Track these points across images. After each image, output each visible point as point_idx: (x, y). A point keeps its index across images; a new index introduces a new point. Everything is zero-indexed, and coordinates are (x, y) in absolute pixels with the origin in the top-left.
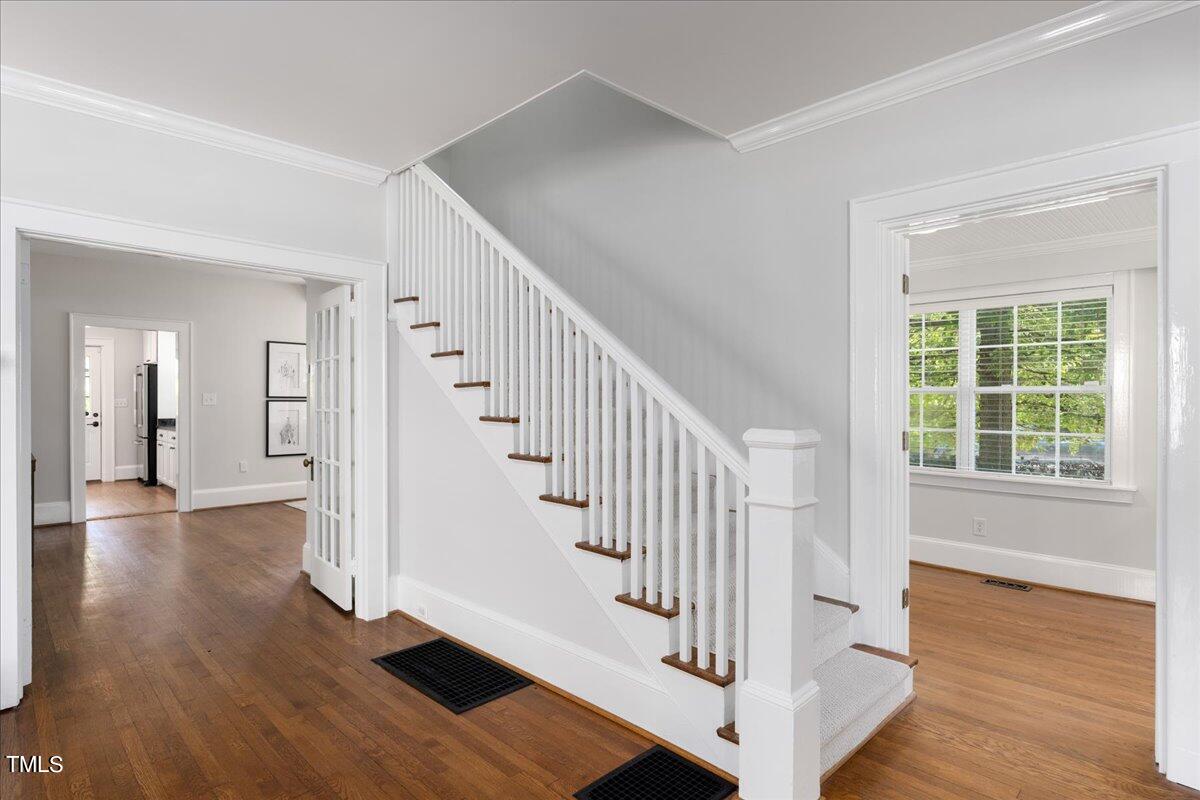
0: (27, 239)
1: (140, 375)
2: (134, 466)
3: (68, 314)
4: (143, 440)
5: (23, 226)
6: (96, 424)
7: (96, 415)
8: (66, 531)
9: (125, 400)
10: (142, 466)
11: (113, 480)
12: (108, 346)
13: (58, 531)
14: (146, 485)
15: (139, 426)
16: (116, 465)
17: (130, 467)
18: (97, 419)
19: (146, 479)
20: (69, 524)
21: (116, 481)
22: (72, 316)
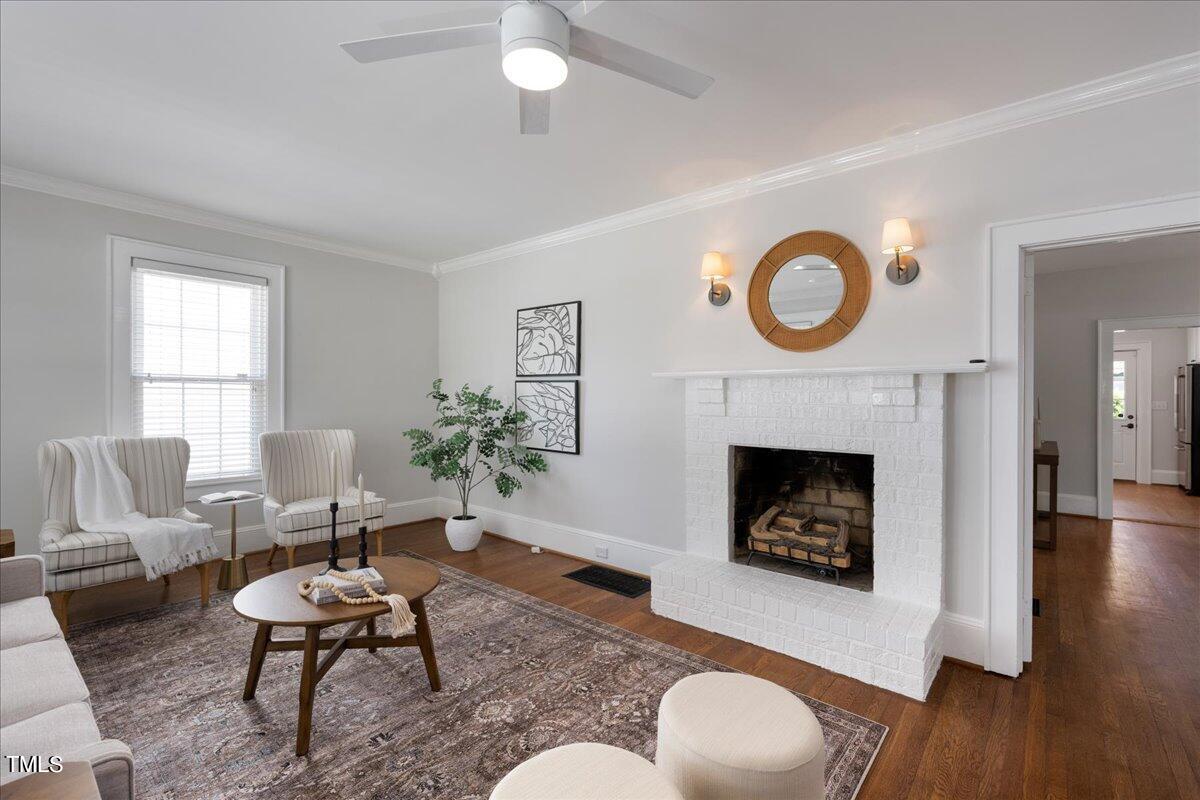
0: (1031, 253)
1: (1183, 376)
2: (1175, 472)
3: (1096, 322)
4: (1186, 446)
5: (1026, 242)
6: (1131, 426)
7: (1131, 417)
8: (1093, 525)
9: (1165, 403)
10: (1184, 473)
11: (1149, 483)
12: (1146, 350)
13: (1084, 523)
14: (1189, 494)
15: (1181, 430)
16: (1153, 467)
17: (1170, 472)
18: (1133, 421)
19: (1188, 487)
20: (1095, 519)
21: (1153, 485)
22: (1100, 324)
